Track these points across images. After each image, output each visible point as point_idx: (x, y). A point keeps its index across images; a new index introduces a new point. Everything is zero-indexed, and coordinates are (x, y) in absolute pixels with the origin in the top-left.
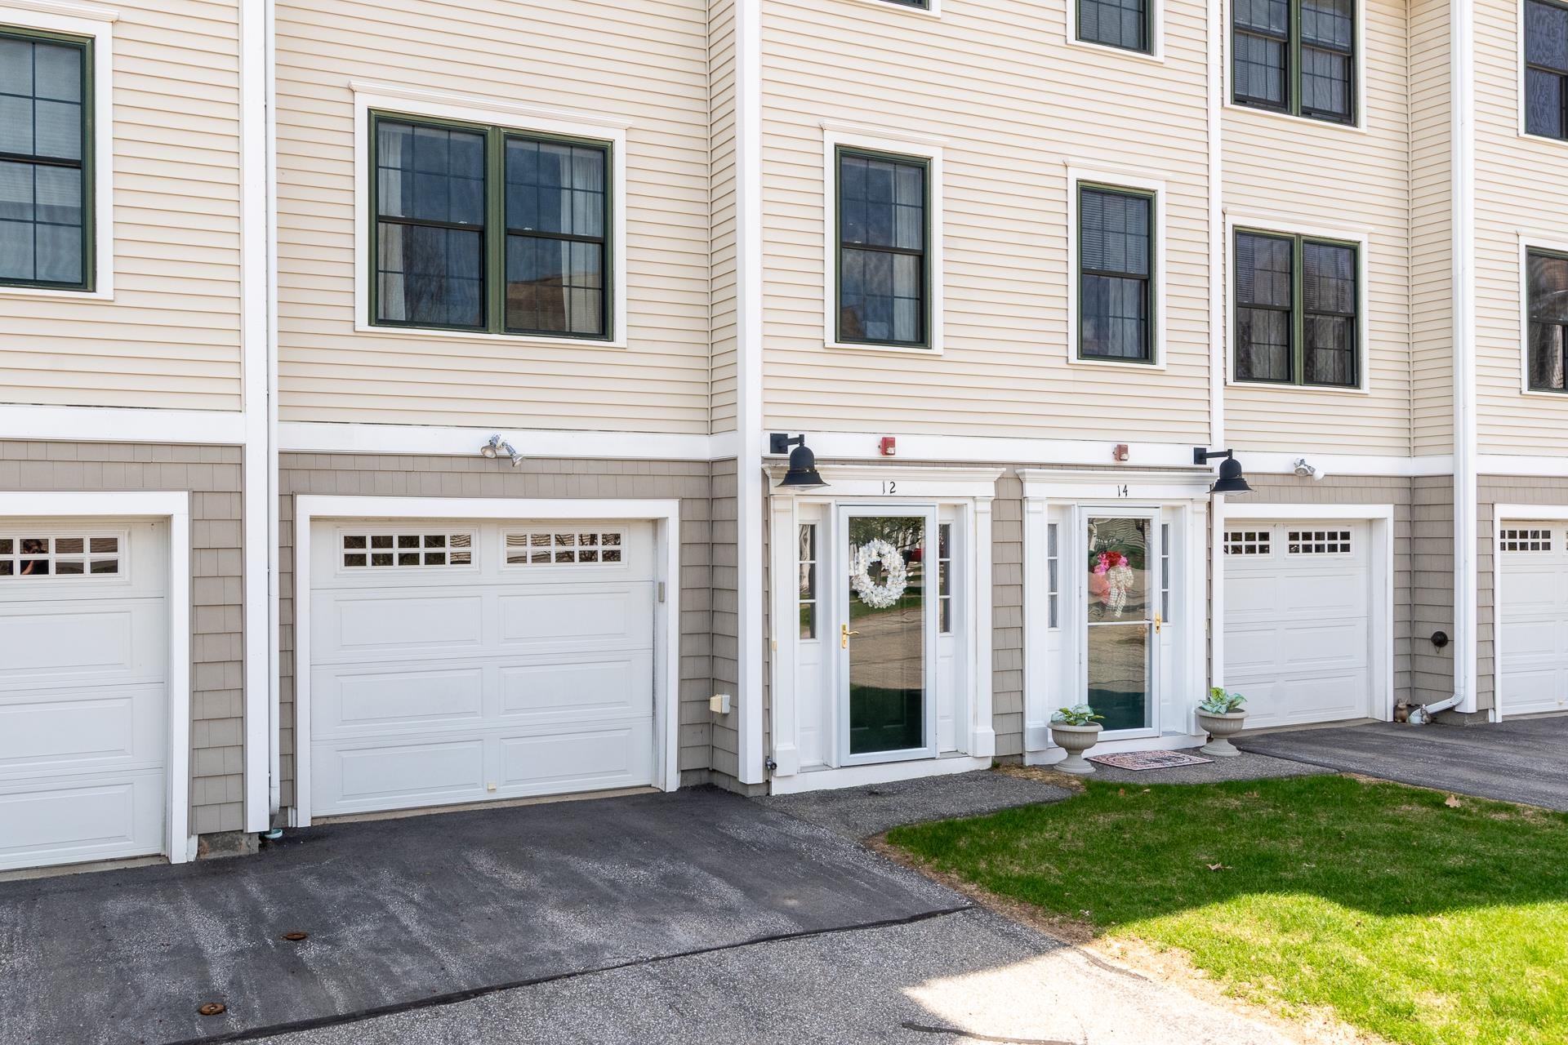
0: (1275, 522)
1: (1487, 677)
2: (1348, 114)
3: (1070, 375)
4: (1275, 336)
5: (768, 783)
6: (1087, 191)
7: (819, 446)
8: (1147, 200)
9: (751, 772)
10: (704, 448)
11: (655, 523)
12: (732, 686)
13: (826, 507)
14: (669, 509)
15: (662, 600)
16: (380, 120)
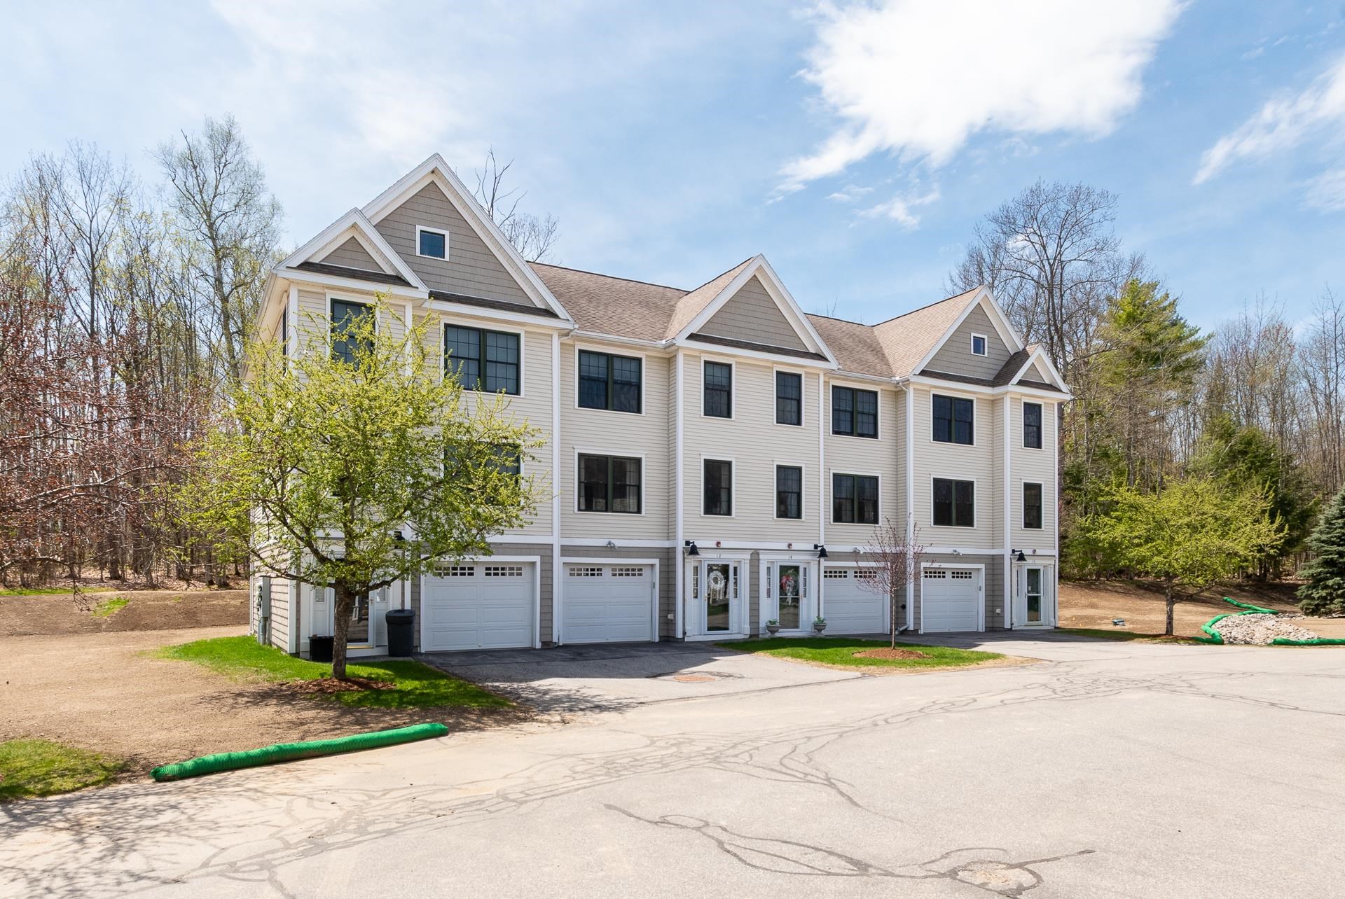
0: (849, 568)
1: (917, 619)
2: (875, 435)
3: (774, 523)
4: (849, 507)
5: (684, 638)
6: (779, 467)
7: (698, 544)
8: (799, 470)
9: (680, 635)
10: (666, 544)
11: (652, 566)
12: (674, 611)
13: (701, 561)
14: (656, 561)
15: (654, 587)
16: (581, 455)
